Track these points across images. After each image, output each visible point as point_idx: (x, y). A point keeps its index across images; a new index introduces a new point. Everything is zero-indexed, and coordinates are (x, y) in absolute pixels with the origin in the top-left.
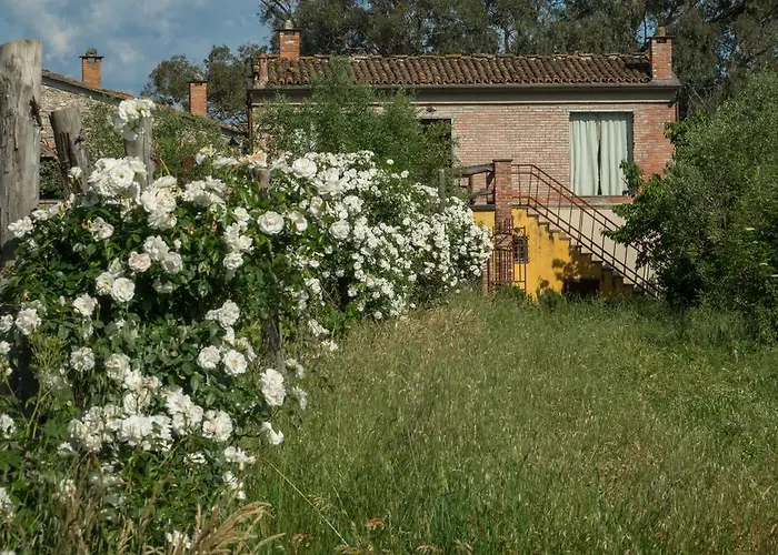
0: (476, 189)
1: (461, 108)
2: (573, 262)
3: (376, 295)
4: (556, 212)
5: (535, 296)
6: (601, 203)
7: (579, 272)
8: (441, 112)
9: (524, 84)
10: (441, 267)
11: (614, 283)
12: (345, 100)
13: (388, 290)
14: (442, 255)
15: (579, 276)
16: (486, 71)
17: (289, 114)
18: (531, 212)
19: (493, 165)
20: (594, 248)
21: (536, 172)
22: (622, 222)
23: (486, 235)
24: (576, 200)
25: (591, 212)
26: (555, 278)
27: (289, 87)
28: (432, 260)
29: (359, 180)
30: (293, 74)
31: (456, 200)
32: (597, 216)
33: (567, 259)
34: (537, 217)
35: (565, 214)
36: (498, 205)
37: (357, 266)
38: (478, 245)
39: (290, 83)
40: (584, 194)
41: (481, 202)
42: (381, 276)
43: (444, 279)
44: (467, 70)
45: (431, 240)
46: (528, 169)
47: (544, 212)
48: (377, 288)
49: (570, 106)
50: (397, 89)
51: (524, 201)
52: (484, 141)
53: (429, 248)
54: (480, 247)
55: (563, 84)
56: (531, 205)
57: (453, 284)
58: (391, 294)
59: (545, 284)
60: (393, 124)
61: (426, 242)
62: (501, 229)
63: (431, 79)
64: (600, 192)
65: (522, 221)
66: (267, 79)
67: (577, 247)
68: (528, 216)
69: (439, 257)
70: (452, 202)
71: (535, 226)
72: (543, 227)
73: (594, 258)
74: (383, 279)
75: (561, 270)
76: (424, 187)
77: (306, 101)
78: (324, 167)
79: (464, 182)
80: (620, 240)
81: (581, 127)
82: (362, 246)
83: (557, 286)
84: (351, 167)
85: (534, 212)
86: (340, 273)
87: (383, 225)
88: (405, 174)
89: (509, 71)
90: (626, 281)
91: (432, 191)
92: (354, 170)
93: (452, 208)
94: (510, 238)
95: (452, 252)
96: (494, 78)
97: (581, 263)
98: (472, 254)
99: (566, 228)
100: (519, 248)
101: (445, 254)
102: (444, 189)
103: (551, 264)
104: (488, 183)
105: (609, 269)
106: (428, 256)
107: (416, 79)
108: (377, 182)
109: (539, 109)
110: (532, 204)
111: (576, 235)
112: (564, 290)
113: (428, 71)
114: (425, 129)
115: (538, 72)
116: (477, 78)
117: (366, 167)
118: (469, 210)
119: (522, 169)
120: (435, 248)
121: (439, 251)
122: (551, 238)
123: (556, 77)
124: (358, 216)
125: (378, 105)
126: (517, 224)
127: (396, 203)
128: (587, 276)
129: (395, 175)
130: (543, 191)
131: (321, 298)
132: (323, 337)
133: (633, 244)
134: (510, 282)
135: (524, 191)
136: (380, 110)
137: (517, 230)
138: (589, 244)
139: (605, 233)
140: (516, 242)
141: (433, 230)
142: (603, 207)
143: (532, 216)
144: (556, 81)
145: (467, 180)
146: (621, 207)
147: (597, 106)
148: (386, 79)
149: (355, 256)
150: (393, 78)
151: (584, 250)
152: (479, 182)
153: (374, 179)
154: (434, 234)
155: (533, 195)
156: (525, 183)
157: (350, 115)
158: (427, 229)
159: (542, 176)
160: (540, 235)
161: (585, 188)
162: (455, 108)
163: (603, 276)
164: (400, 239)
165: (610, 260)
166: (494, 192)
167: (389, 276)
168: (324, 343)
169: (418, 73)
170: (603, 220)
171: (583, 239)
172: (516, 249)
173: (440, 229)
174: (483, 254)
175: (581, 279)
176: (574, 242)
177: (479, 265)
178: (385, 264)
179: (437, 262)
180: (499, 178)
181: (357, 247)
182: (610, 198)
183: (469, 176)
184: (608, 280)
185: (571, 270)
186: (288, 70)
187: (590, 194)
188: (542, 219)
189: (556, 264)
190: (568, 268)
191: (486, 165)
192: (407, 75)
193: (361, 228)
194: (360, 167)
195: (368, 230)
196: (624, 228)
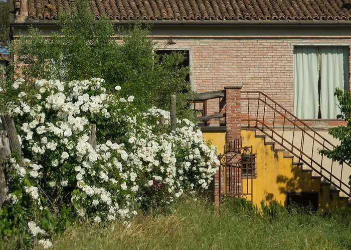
0: (210, 112)
1: (198, 41)
2: (295, 178)
3: (96, 202)
4: (280, 133)
5: (260, 207)
6: (320, 126)
7: (300, 187)
8: (180, 45)
9: (253, 21)
10: (167, 180)
11: (331, 197)
12: (91, 33)
13: (106, 197)
14: (168, 170)
15: (300, 190)
16: (220, 9)
17: (40, 46)
18: (259, 133)
19: (224, 92)
20: (314, 165)
21: (263, 98)
22: (337, 142)
23: (213, 153)
24: (298, 123)
25: (312, 133)
26: (279, 192)
27: (46, 21)
28: (159, 174)
29: (91, 103)
30: (50, 10)
31: (187, 121)
32: (317, 137)
33: (290, 175)
34: (263, 137)
35: (288, 135)
36: (229, 127)
37: (79, 177)
38: (206, 162)
39: (47, 18)
40: (306, 117)
41: (214, 124)
42: (101, 186)
43: (170, 190)
44: (203, 7)
45: (159, 157)
46: (257, 95)
47: (270, 133)
48: (97, 196)
49: (294, 41)
50: (133, 24)
51: (253, 124)
52: (218, 71)
53: (157, 163)
54: (208, 163)
55: (287, 21)
56: (258, 127)
57: (178, 195)
58: (109, 203)
59: (270, 197)
60: (132, 55)
61: (155, 158)
62: (231, 147)
63: (171, 15)
64: (320, 116)
65: (250, 141)
66: (26, 14)
67: (299, 164)
68: (256, 136)
69: (166, 171)
70: (184, 124)
71: (262, 145)
72: (269, 146)
73: (314, 174)
74: (102, 189)
75: (284, 185)
76: (159, 110)
77: (55, 34)
78: (52, 92)
79: (199, 106)
80: (335, 158)
81: (303, 58)
82: (84, 159)
83: (281, 199)
84: (84, 92)
85: (261, 134)
86: (65, 183)
87: (109, 142)
88: (131, 98)
89: (241, 9)
90: (341, 194)
91: (166, 114)
92: (87, 95)
93: (183, 129)
94: (239, 156)
95: (178, 166)
96: (227, 15)
97: (302, 178)
98: (201, 169)
99: (290, 147)
100: (248, 165)
101: (172, 169)
102: (175, 112)
103: (275, 180)
104: (221, 107)
105: (327, 184)
106: (156, 170)
107: (158, 15)
108: (107, 106)
109: (266, 43)
110: (260, 126)
111: (298, 153)
112: (287, 202)
113: (170, 9)
114: (161, 59)
115: (266, 10)
116: (212, 15)
117: (97, 93)
118: (199, 131)
119: (251, 95)
120: (162, 164)
121: (166, 166)
122: (276, 156)
123: (282, 15)
124: (81, 134)
125: (118, 38)
126: (245, 143)
127: (124, 124)
128: (307, 190)
129: (123, 100)
130: (269, 115)
131: (39, 203)
132: (39, 236)
133: (348, 162)
134: (239, 194)
135: (253, 115)
136: (120, 43)
137: (246, 149)
138: (309, 162)
139: (323, 152)
140: (244, 159)
141: (161, 148)
142: (322, 129)
143: (259, 137)
144: (282, 18)
145: (202, 104)
146: (337, 130)
147: (318, 41)
148: (132, 15)
149: (78, 169)
150: (138, 14)
151: (305, 167)
152: (213, 106)
153: (104, 102)
154: (162, 151)
155: (260, 118)
156: (253, 107)
157: (95, 47)
158: (156, 147)
159: (269, 101)
160: (267, 153)
161: (306, 112)
162: (192, 41)
163: (321, 190)
164: (124, 155)
165: (328, 176)
166: (225, 115)
167: (107, 185)
168: (41, 241)
169: (160, 10)
170: (322, 141)
171: (304, 158)
172: (244, 165)
173: (168, 147)
174: (210, 170)
175: (301, 193)
176: (296, 160)
177: (206, 179)
178: (104, 176)
179: (164, 176)
180: (230, 104)
181: (80, 160)
182: (328, 121)
183: (204, 101)
184: (326, 194)
185: (293, 185)
186: (46, 7)
187: (311, 118)
188: (268, 140)
189: (280, 179)
190: (290, 183)
191: (219, 92)
192: (151, 12)
193: (83, 145)
194: (92, 92)
195: (89, 146)
196: (339, 148)
